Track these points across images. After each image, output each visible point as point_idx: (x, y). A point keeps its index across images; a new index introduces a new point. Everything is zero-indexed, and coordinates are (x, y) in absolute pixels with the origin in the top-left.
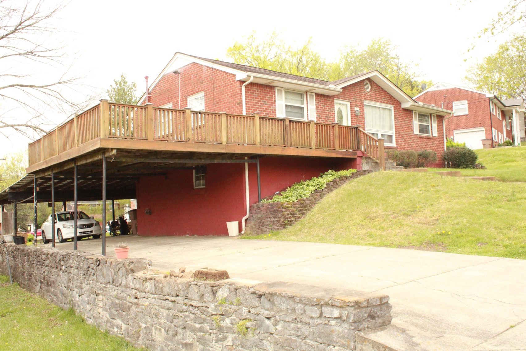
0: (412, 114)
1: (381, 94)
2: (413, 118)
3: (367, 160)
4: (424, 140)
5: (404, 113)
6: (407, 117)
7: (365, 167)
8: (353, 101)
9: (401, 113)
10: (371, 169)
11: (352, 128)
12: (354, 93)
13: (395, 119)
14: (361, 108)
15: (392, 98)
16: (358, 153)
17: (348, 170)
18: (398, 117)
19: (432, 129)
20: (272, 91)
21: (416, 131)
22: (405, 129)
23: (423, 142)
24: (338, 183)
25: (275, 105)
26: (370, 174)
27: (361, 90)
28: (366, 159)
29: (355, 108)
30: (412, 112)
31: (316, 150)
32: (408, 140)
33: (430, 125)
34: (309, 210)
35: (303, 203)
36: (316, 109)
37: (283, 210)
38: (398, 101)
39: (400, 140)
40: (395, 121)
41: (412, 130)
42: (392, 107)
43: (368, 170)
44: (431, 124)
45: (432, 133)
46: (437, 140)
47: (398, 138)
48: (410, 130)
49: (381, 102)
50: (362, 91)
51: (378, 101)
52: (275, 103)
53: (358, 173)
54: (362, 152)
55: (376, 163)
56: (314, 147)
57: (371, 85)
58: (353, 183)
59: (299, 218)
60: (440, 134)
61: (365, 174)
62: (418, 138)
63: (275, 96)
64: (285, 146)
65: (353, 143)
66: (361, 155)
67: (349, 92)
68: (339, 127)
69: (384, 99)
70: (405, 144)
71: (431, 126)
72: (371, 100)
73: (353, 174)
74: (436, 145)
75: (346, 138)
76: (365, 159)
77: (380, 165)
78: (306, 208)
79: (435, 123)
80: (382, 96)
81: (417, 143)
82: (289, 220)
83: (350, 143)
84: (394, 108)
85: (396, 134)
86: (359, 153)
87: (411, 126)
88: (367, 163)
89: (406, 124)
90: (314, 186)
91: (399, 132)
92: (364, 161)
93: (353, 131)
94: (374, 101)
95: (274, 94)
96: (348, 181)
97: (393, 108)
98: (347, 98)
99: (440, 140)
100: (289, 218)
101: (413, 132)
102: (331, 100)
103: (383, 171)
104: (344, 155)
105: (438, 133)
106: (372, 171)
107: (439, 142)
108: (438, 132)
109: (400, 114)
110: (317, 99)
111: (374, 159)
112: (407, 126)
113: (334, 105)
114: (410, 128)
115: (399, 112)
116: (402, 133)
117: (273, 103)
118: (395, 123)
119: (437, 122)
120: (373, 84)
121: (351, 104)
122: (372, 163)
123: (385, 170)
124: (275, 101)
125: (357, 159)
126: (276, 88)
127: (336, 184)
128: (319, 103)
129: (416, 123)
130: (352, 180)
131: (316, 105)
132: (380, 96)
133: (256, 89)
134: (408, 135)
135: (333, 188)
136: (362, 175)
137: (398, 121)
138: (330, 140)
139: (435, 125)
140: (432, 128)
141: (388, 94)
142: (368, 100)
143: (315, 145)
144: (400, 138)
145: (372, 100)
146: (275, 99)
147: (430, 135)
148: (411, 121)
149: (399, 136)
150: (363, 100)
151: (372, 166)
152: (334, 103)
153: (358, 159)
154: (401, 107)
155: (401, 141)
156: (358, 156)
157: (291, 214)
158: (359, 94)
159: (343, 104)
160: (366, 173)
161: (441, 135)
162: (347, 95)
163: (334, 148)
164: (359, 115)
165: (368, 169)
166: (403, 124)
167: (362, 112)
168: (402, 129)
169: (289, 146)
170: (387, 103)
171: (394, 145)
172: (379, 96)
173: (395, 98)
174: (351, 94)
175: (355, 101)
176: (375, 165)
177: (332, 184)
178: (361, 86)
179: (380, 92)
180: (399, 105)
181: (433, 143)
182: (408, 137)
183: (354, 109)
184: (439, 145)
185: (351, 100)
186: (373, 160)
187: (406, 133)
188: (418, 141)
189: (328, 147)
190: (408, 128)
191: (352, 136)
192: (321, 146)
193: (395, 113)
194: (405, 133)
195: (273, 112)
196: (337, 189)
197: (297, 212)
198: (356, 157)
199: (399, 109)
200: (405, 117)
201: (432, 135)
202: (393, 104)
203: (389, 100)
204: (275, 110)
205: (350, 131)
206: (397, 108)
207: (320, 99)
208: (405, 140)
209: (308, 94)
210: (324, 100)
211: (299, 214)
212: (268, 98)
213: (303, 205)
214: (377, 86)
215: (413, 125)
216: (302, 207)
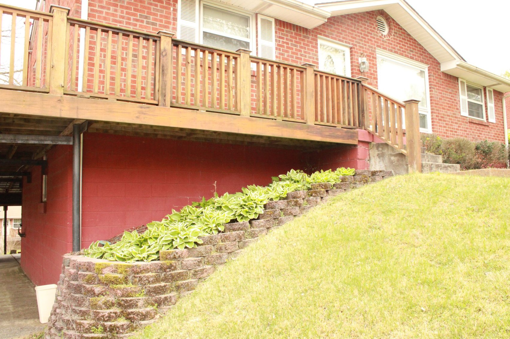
0: (458, 84)
1: (407, 43)
2: (458, 90)
3: (380, 149)
4: (477, 128)
5: (444, 80)
6: (449, 87)
7: (376, 165)
8: (356, 45)
9: (440, 79)
10: (389, 170)
11: (348, 82)
12: (358, 32)
13: (430, 88)
14: (370, 60)
15: (425, 53)
16: (359, 134)
17: (333, 170)
18: (436, 86)
19: (486, 112)
21: (465, 112)
22: (446, 106)
23: (474, 130)
24: (301, 201)
25: (175, 29)
26: (387, 180)
27: (371, 30)
28: (377, 148)
29: (360, 59)
30: (458, 81)
31: (250, 120)
32: (452, 125)
33: (483, 104)
34: (189, 288)
35: (170, 267)
36: (276, 49)
37: (98, 289)
38: (435, 59)
39: (439, 123)
40: (430, 91)
41: (457, 109)
42: (425, 68)
43: (381, 171)
44: (486, 103)
45: (487, 117)
46: (495, 129)
47: (436, 119)
48: (454, 109)
49: (406, 56)
50: (373, 31)
51: (402, 55)
52: (174, 24)
53: (357, 177)
54: (369, 133)
55: (402, 155)
56: (246, 112)
57: (389, 25)
58: (339, 204)
59: (144, 317)
60: (498, 119)
61: (373, 181)
62: (467, 123)
63: (175, 10)
64: (156, 102)
65: (349, 113)
66: (367, 139)
67: (348, 29)
68: (316, 75)
69: (412, 51)
70: (447, 130)
71: (486, 106)
72: (389, 50)
73: (343, 180)
74: (494, 136)
75: (333, 101)
76: (375, 148)
77: (409, 159)
78: (180, 282)
79: (491, 102)
80: (408, 47)
81: (466, 131)
82: (108, 324)
83: (344, 113)
84: (429, 70)
85: (432, 112)
86: (362, 134)
87: (457, 103)
88: (381, 156)
89: (448, 98)
90: (231, 210)
91: (437, 110)
92: (374, 152)
93: (349, 87)
94: (396, 52)
95: (174, 5)
96: (329, 198)
97: (427, 69)
98: (344, 38)
99: (498, 129)
100: (110, 318)
101: (460, 112)
102: (311, 37)
103: (418, 174)
104: (326, 136)
105: (496, 118)
106: (390, 174)
107: (497, 131)
108: (496, 116)
109: (439, 81)
110: (279, 29)
111: (397, 146)
112: (450, 101)
113: (317, 48)
114: (455, 106)
115: (436, 77)
116: (443, 112)
117: (169, 23)
118: (430, 94)
119: (495, 100)
120: (392, 24)
121: (351, 52)
122: (391, 155)
123: (422, 171)
124: (175, 19)
125: (359, 147)
127: (296, 204)
128: (283, 38)
129: (464, 98)
130: (341, 194)
131: (276, 40)
132: (405, 46)
134: (452, 116)
135: (283, 217)
136: (367, 182)
137: (436, 92)
138: (292, 102)
139: (491, 105)
140: (486, 109)
141: (420, 45)
142: (384, 48)
143: (248, 108)
144: (440, 120)
145: (391, 51)
146: (175, 15)
147: (485, 119)
148: (456, 94)
149: (437, 116)
150: (375, 48)
151: (391, 162)
152: (317, 44)
153: (361, 149)
154: (439, 70)
155: (440, 126)
156: (359, 141)
157: (120, 305)
158: (367, 36)
159: (336, 50)
160: (377, 178)
161: (500, 122)
162: (343, 33)
163: (303, 119)
164: (367, 70)
165: (383, 168)
166: (444, 97)
167: (373, 68)
168: (442, 105)
169: (168, 104)
170: (416, 60)
171: (429, 130)
172: (403, 45)
173: (430, 54)
174: (352, 34)
175: (360, 47)
176: (398, 161)
177: (282, 204)
178: (370, 23)
179: (405, 40)
180: (437, 66)
181: (489, 132)
182: (451, 119)
183: (357, 60)
184: (497, 137)
185: (352, 44)
186: (393, 149)
187: (449, 113)
188: (467, 128)
189: (286, 115)
190: (451, 104)
191: (348, 98)
192: (268, 112)
193: (430, 79)
194: (447, 112)
196: (296, 218)
197: (141, 298)
198: (355, 142)
199: (438, 72)
200: (447, 86)
201: (487, 119)
202: (426, 63)
203: (421, 55)
205: (343, 88)
206: (433, 71)
207: (287, 32)
208: (447, 124)
209: (260, 17)
210: (295, 34)
211: (148, 303)
212: (158, 10)
213: (169, 273)
214: (399, 28)
215: (459, 101)
216: (165, 279)
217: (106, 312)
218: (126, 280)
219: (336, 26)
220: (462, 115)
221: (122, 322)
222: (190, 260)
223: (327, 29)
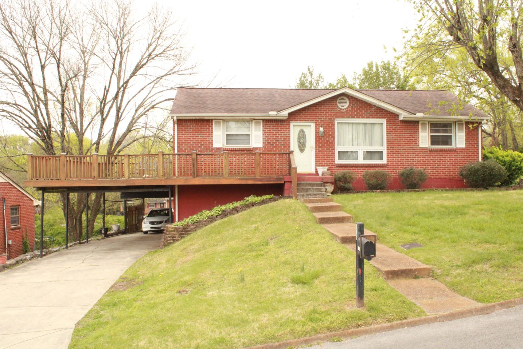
0: (419, 126)
1: (364, 109)
2: (418, 129)
4: (439, 154)
5: (402, 126)
6: (407, 130)
8: (319, 121)
9: (398, 125)
14: (329, 127)
15: (382, 111)
16: (285, 178)
18: (392, 131)
19: (456, 140)
20: (209, 124)
21: (425, 144)
22: (402, 143)
23: (436, 156)
25: (212, 137)
27: (331, 109)
30: (418, 124)
32: (408, 155)
33: (452, 134)
35: (186, 228)
36: (263, 135)
38: (393, 114)
40: (387, 135)
41: (416, 143)
42: (384, 121)
44: (456, 134)
45: (456, 144)
46: (465, 152)
47: (391, 154)
48: (412, 144)
50: (333, 109)
51: (360, 117)
52: (212, 135)
56: (226, 175)
57: (349, 101)
59: (177, 240)
60: (470, 143)
62: (427, 152)
63: (212, 128)
66: (290, 180)
67: (313, 112)
69: (369, 113)
70: (402, 159)
71: (456, 136)
72: (347, 117)
74: (463, 157)
79: (461, 132)
80: (365, 111)
81: (425, 157)
84: (387, 122)
85: (387, 149)
87: (415, 139)
89: (404, 137)
91: (393, 147)
94: (352, 117)
95: (212, 126)
98: (309, 118)
99: (470, 152)
101: (418, 145)
102: (285, 123)
105: (466, 144)
107: (468, 153)
108: (467, 142)
109: (396, 127)
110: (265, 124)
112: (407, 139)
113: (289, 129)
114: (413, 141)
115: (394, 125)
116: (398, 148)
117: (210, 135)
118: (387, 137)
119: (467, 130)
120: (352, 100)
121: (316, 125)
124: (212, 132)
125: (286, 184)
126: (214, 121)
128: (268, 128)
129: (424, 135)
131: (263, 130)
132: (362, 111)
133: (191, 124)
134: (409, 149)
137: (393, 135)
139: (461, 135)
140: (456, 138)
141: (377, 107)
142: (343, 117)
144: (394, 153)
146: (212, 130)
147: (452, 146)
148: (414, 134)
149: (391, 151)
150: (334, 119)
152: (289, 126)
154: (398, 119)
155: (395, 157)
156: (286, 181)
158: (328, 113)
159: (306, 126)
161: (472, 146)
166: (399, 137)
167: (331, 131)
168: (398, 143)
172: (360, 111)
178: (331, 104)
179: (362, 107)
180: (395, 118)
182: (407, 151)
183: (320, 129)
184: (468, 157)
185: (316, 120)
187: (405, 147)
188: (427, 155)
190: (408, 141)
193: (387, 127)
194: (402, 147)
195: (209, 143)
199: (395, 122)
200: (405, 129)
201: (455, 146)
202: (384, 118)
203: (378, 113)
204: (212, 141)
206: (391, 122)
207: (270, 124)
209: (254, 121)
210: (275, 124)
211: (178, 237)
212: (205, 130)
213: (185, 230)
214: (357, 101)
215: (419, 138)
216: (184, 232)
217: (168, 239)
218: (174, 231)
219: (304, 113)
220: (420, 147)
221: (172, 241)
222: (192, 227)
223: (297, 116)
